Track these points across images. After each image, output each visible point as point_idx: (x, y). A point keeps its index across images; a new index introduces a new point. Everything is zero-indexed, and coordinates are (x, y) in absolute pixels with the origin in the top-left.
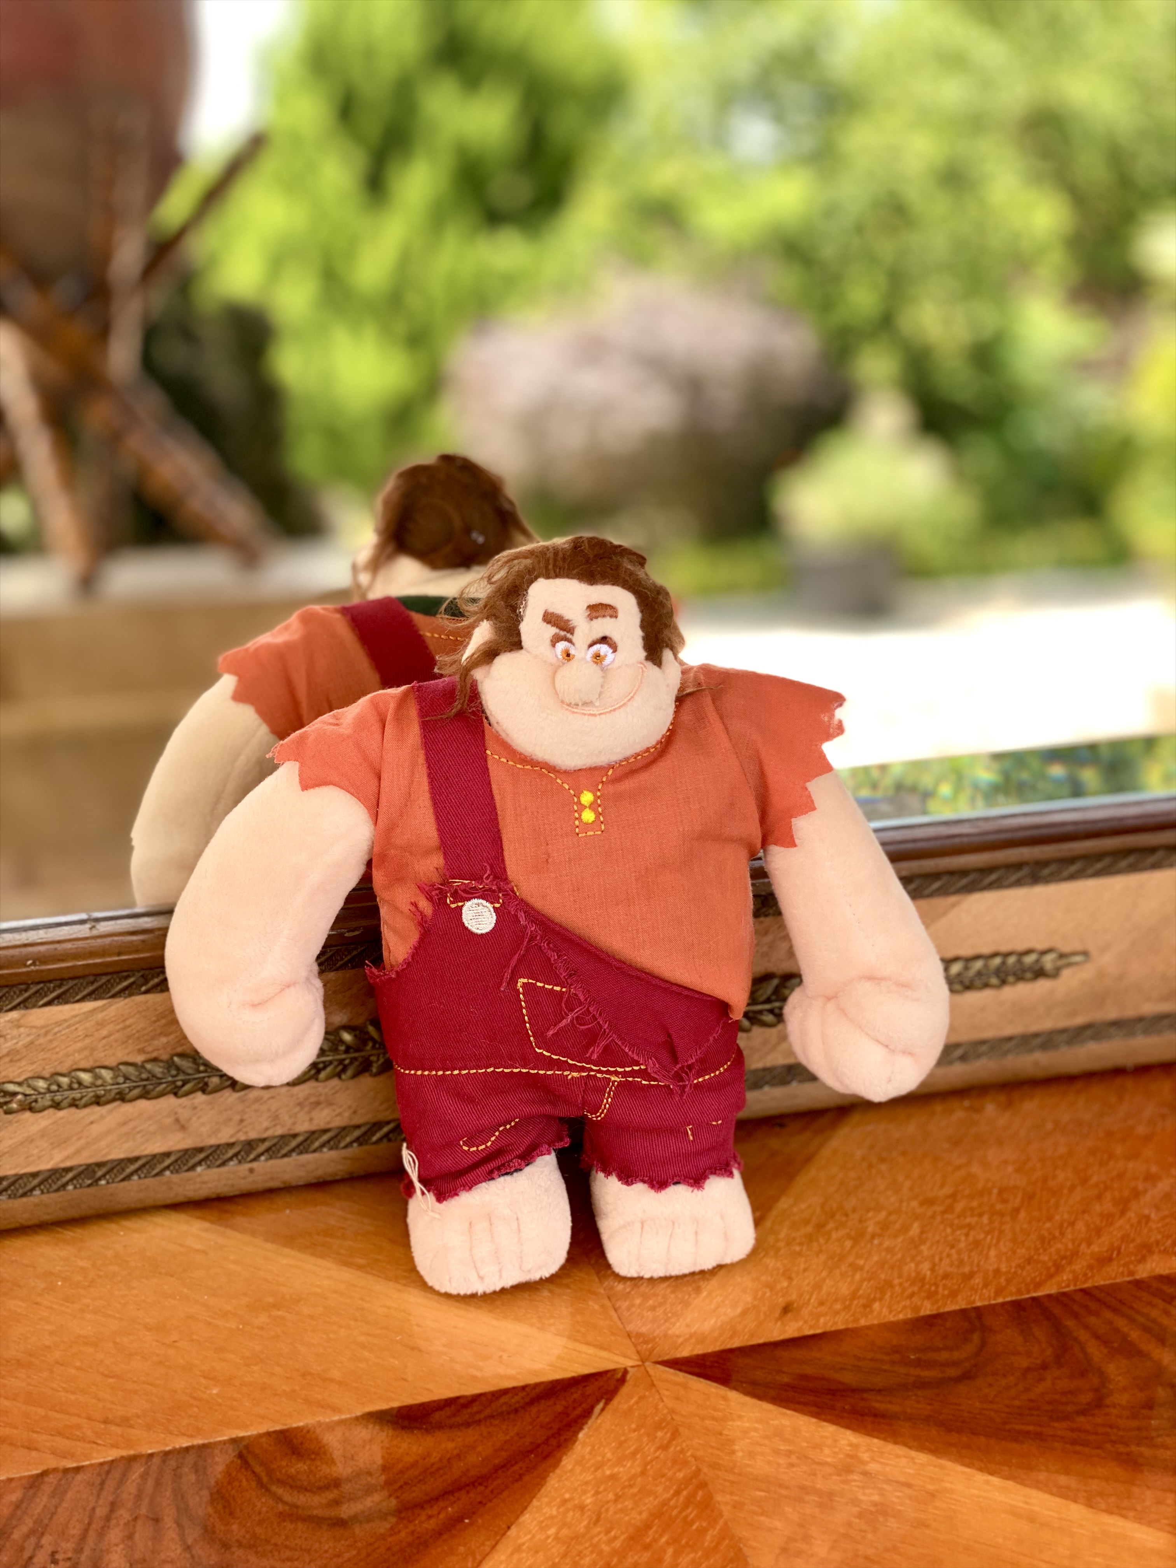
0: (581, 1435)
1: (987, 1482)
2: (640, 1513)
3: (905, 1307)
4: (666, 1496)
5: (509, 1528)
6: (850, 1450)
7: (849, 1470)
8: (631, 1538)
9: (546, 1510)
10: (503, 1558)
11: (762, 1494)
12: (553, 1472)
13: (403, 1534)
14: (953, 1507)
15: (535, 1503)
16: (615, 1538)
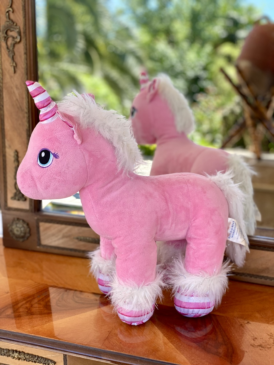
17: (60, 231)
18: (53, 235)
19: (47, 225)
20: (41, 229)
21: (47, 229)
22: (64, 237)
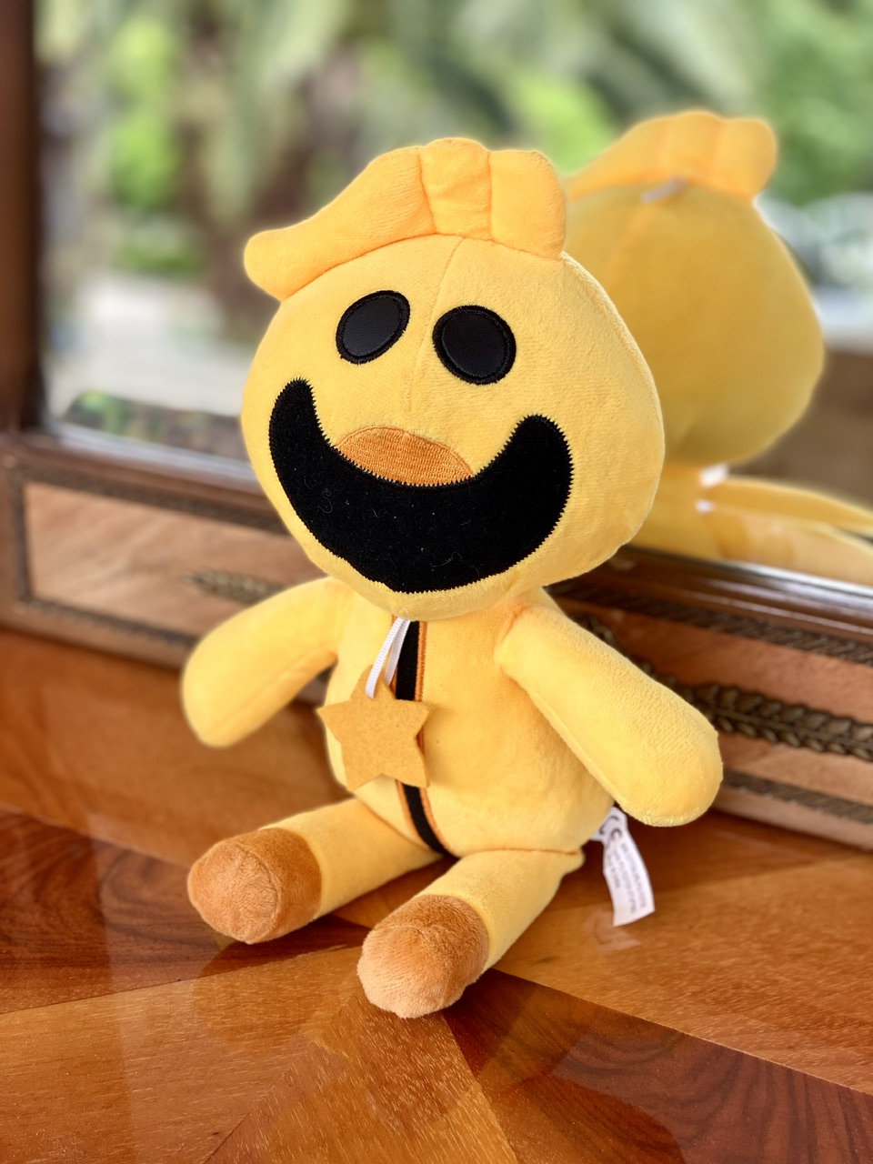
0: (301, 956)
1: (498, 1143)
2: (260, 1019)
3: (634, 1005)
4: (290, 1019)
5: (179, 980)
6: (443, 1066)
7: (420, 1078)
8: (232, 1029)
9: (214, 984)
10: (151, 994)
11: (346, 1055)
12: (251, 966)
13: (123, 949)
14: (449, 1142)
15: (215, 977)
16: (224, 1023)
17: (120, 535)
18: (88, 553)
19: (62, 499)
20: (35, 516)
21: (60, 520)
22: (136, 568)
